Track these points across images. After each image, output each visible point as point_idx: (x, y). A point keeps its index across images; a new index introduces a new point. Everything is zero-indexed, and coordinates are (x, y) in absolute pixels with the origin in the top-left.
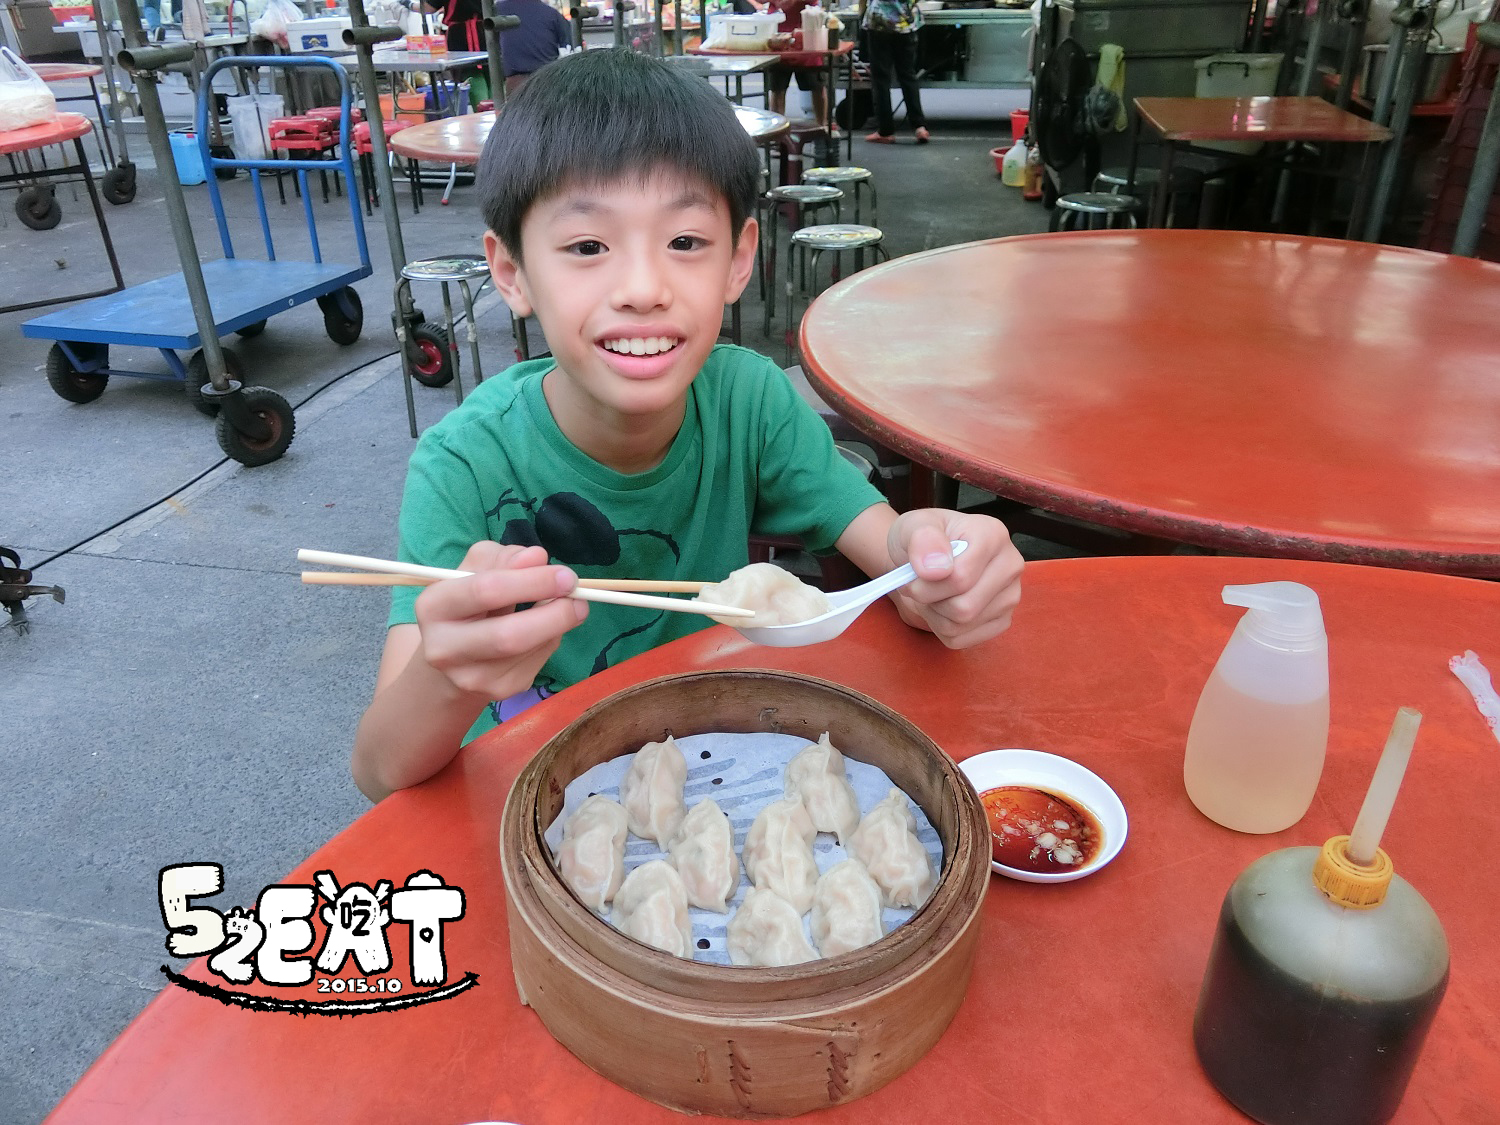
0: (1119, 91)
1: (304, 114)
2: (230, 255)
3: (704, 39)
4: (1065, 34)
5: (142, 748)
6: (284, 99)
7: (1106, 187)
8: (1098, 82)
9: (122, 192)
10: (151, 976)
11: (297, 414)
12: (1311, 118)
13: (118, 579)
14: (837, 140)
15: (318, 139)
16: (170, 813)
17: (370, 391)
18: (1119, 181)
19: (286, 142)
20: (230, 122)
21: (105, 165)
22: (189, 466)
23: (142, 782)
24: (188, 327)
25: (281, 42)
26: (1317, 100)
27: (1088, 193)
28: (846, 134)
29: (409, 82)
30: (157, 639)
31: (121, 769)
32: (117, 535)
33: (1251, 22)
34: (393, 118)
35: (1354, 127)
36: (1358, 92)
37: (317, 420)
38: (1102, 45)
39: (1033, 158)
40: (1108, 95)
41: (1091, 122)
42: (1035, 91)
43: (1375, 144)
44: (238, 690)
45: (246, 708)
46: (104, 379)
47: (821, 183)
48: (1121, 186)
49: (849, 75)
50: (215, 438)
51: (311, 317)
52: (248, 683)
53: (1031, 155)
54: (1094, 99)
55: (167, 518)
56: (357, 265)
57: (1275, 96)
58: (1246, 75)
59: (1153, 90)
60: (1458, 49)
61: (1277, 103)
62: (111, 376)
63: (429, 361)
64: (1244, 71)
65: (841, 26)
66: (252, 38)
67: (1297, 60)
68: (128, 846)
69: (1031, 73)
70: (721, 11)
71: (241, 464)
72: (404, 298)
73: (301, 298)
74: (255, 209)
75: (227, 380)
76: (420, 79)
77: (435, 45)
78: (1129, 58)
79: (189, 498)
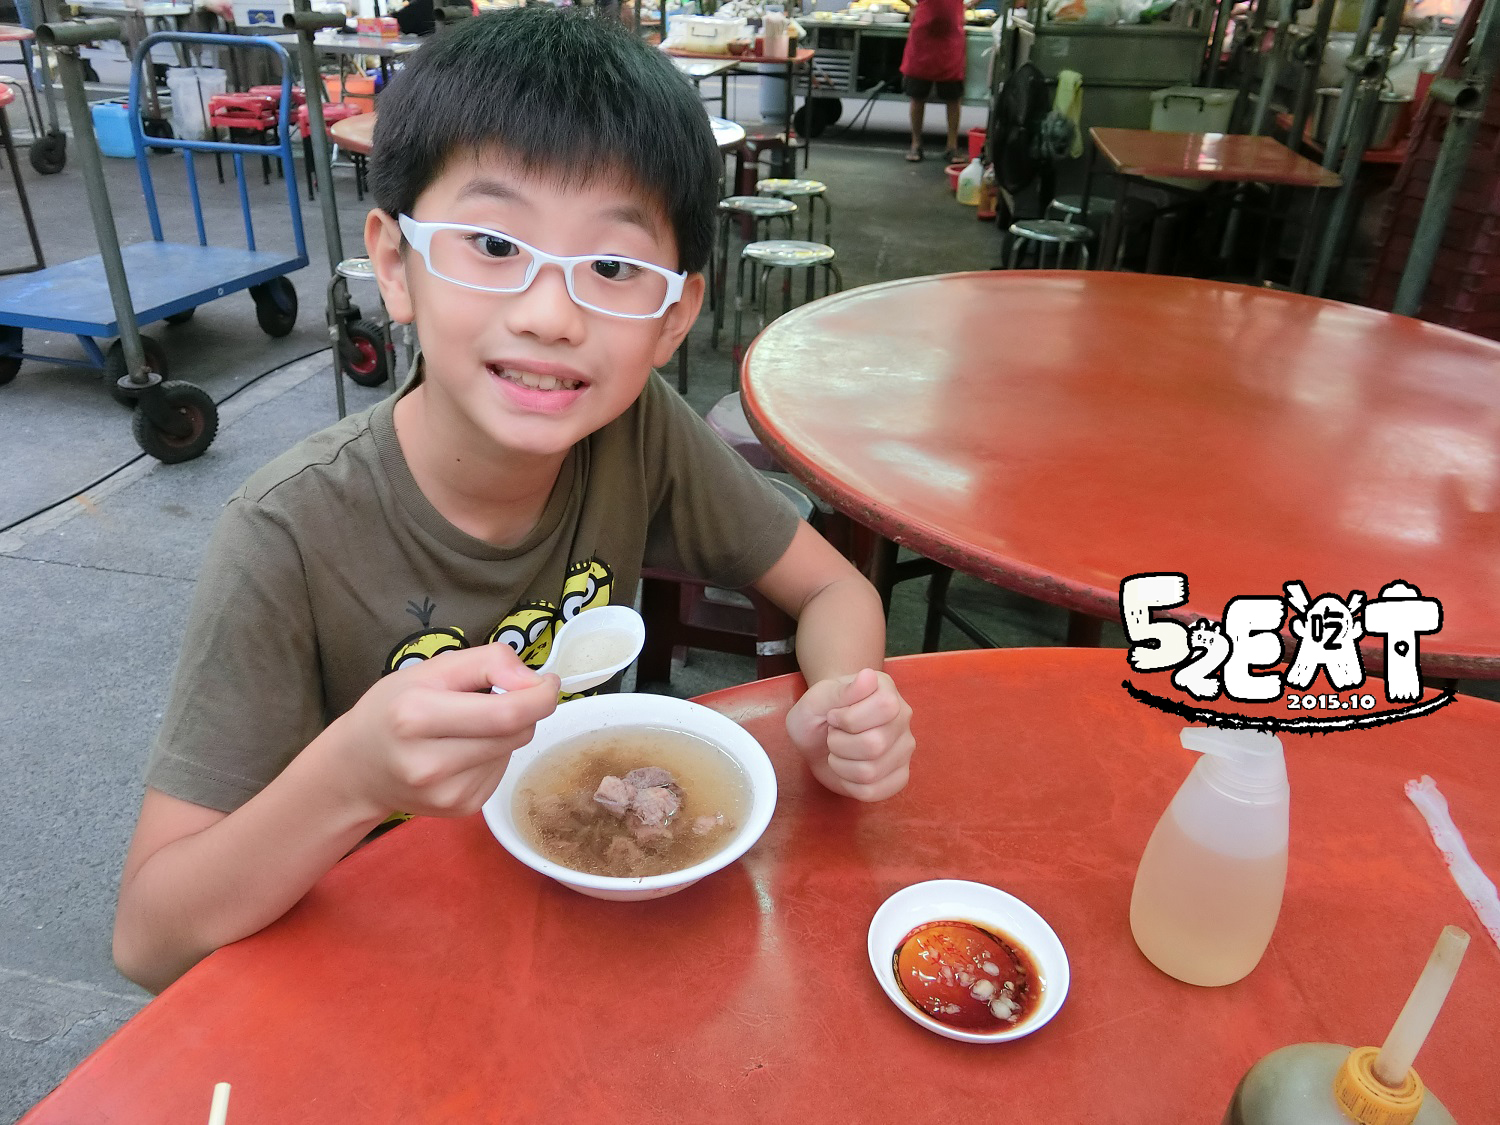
0: (1076, 119)
1: (247, 91)
2: (159, 237)
3: (663, 38)
4: (1024, 58)
5: (30, 769)
6: (228, 74)
7: (1059, 215)
8: (1055, 108)
9: (51, 162)
10: (23, 1025)
11: (221, 410)
12: (1264, 158)
13: (18, 581)
14: (794, 149)
15: (260, 118)
16: (57, 842)
17: (301, 388)
18: (1072, 209)
19: (225, 119)
20: (168, 95)
21: (34, 132)
22: (104, 460)
23: (28, 807)
24: (106, 314)
25: (226, 15)
26: (1269, 140)
27: (1041, 221)
28: (802, 144)
29: (359, 65)
30: (59, 648)
31: (7, 792)
32: (20, 532)
33: (1208, 56)
34: (339, 100)
35: (1305, 171)
36: (1310, 133)
37: (243, 417)
38: (1062, 69)
39: (989, 178)
40: (1065, 122)
41: (1047, 147)
42: (993, 109)
43: (1324, 189)
44: (139, 707)
45: (146, 728)
46: (17, 363)
47: (776, 195)
48: (1074, 214)
49: (810, 82)
50: (131, 432)
51: (243, 305)
52: (150, 700)
53: (986, 174)
54: (1050, 124)
55: (75, 516)
56: (293, 255)
57: (1228, 133)
58: (1201, 110)
59: (1108, 120)
60: (1408, 98)
61: (1230, 141)
62: (25, 361)
63: (363, 360)
64: (1199, 107)
65: (803, 33)
66: (196, 10)
67: (1252, 97)
68: (7, 878)
69: (989, 91)
70: (682, 9)
71: (158, 461)
72: (340, 293)
73: (231, 288)
74: (187, 188)
75: (146, 374)
76: (371, 62)
77: (386, 28)
78: (1087, 86)
79: (100, 496)
